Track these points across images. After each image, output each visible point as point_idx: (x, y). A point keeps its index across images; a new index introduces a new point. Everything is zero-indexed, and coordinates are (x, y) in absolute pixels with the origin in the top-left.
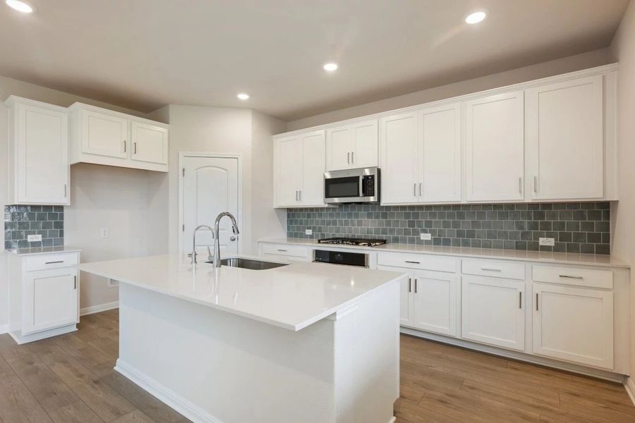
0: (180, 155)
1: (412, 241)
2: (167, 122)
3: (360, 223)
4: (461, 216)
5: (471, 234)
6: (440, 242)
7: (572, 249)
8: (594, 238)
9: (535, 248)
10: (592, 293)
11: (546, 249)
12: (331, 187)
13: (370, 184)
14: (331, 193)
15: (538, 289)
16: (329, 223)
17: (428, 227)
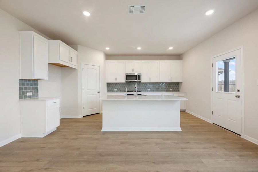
0: (82, 63)
3: (132, 87)
4: (156, 85)
5: (158, 89)
6: (152, 91)
8: (177, 89)
9: (169, 91)
11: (171, 91)
12: (128, 77)
13: (139, 77)
14: (127, 79)
16: (122, 87)
17: (149, 87)
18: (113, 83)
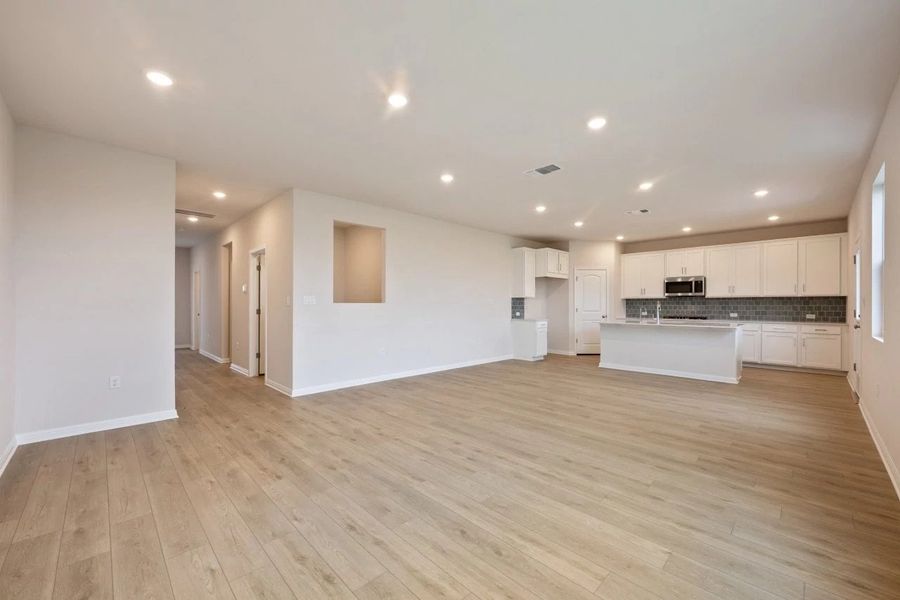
0: (575, 269)
1: (724, 318)
2: (567, 250)
3: (685, 308)
4: (758, 303)
5: (764, 313)
6: (743, 317)
7: (826, 320)
8: (837, 314)
9: (804, 320)
10: (833, 337)
11: (811, 320)
12: (670, 287)
13: (699, 285)
14: (670, 291)
15: (804, 336)
17: (735, 310)
18: (638, 300)
